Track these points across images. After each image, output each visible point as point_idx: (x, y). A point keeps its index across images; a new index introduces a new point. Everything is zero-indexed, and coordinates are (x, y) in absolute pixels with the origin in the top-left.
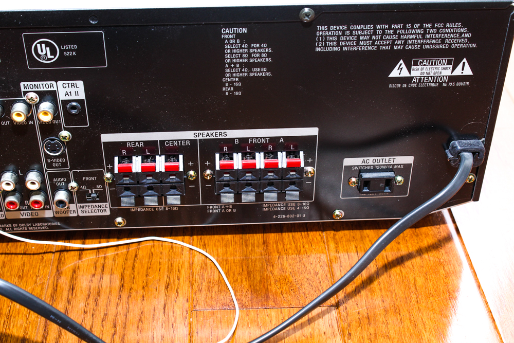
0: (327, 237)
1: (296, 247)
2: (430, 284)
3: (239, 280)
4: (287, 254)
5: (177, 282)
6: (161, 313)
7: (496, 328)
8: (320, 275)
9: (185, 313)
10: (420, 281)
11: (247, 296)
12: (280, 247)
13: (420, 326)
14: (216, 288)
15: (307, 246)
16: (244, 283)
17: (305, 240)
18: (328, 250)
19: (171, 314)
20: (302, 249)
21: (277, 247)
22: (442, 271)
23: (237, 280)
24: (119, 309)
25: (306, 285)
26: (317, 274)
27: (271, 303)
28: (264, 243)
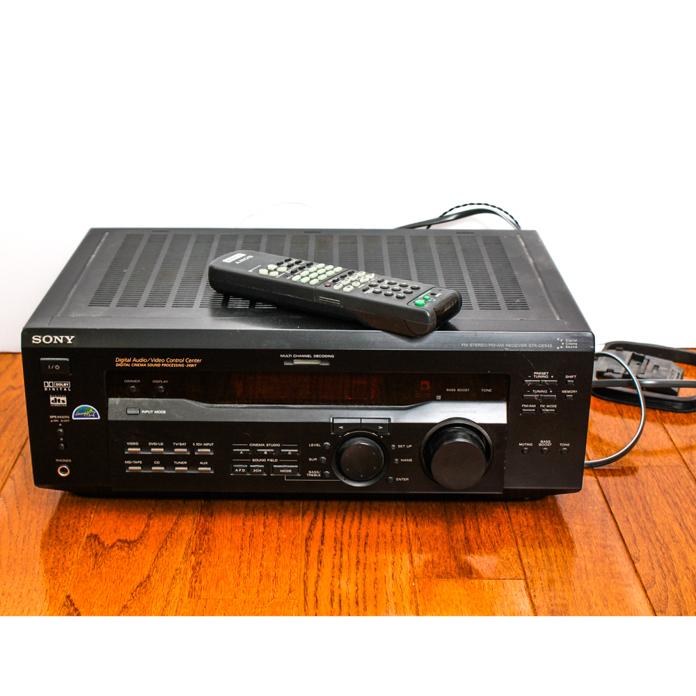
0: (516, 537)
1: (492, 542)
2: (598, 568)
3: (448, 561)
4: (485, 546)
5: (400, 560)
6: (391, 580)
7: (647, 596)
8: (511, 560)
9: (409, 580)
10: (590, 566)
11: (455, 572)
12: (479, 541)
13: (589, 593)
14: (431, 565)
15: (500, 542)
16: (452, 563)
17: (498, 538)
18: (517, 545)
19: (398, 579)
20: (496, 544)
21: (476, 541)
22: (607, 561)
23: (446, 561)
24: (358, 575)
25: (501, 565)
26: (508, 559)
27: (474, 576)
28: (466, 538)
